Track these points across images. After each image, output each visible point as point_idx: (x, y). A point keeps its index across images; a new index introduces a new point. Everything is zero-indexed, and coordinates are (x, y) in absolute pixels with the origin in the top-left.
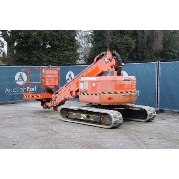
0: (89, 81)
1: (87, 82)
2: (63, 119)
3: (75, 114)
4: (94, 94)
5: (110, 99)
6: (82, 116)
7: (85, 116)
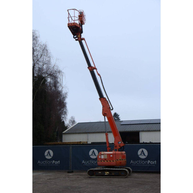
0: (108, 154)
1: (106, 155)
2: (90, 176)
3: (100, 173)
4: (112, 161)
5: (121, 163)
6: (105, 173)
7: (108, 173)
